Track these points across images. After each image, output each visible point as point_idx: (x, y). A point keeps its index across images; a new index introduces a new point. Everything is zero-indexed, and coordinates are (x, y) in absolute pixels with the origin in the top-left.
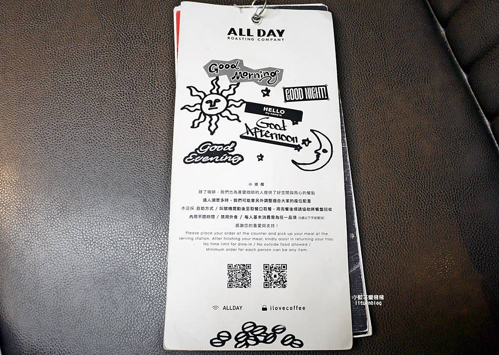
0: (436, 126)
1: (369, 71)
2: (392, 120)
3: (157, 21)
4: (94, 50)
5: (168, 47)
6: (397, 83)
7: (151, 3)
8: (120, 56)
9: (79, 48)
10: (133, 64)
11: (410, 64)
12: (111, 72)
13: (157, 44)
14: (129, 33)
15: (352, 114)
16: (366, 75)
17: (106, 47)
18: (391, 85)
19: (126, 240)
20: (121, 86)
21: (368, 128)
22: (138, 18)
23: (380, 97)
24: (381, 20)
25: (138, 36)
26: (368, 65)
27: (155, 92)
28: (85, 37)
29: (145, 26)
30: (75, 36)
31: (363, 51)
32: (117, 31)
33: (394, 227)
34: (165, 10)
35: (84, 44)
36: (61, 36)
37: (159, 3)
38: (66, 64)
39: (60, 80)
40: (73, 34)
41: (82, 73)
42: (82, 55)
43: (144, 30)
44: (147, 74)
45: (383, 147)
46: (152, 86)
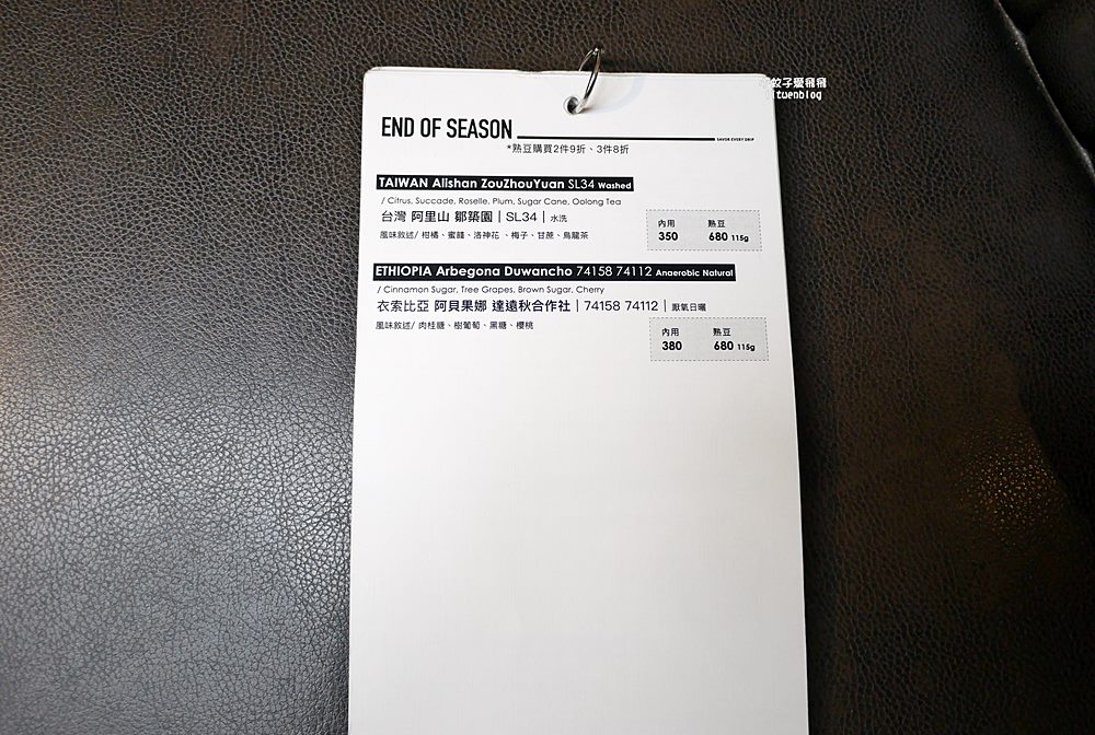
0: (1028, 312)
1: (846, 181)
2: (917, 310)
3: (277, 106)
4: (120, 206)
5: (314, 176)
6: (918, 206)
7: (254, 54)
8: (191, 214)
9: (79, 203)
10: (229, 234)
11: (948, 147)
12: (172, 263)
13: (284, 172)
14: (205, 146)
15: (813, 308)
16: (839, 193)
17: (151, 193)
18: (906, 212)
19: (270, 717)
20: (204, 299)
21: (857, 340)
22: (225, 102)
23: (879, 250)
24: (862, 32)
25: (232, 152)
26: (840, 164)
27: (294, 307)
28: (90, 170)
29: (247, 123)
30: (65, 170)
31: (824, 124)
32: (173, 144)
33: (946, 602)
34: (295, 69)
35: (91, 190)
36: (26, 174)
37: (277, 51)
38: (51, 250)
39: (41, 299)
40: (57, 163)
41: (96, 273)
42: (89, 220)
43: (246, 133)
44: (269, 259)
45: (899, 387)
46: (285, 290)
